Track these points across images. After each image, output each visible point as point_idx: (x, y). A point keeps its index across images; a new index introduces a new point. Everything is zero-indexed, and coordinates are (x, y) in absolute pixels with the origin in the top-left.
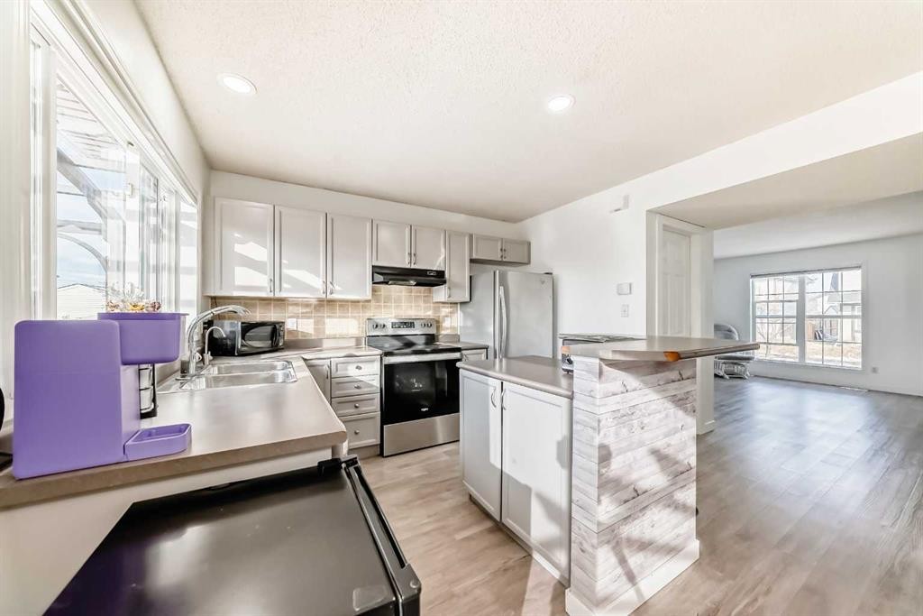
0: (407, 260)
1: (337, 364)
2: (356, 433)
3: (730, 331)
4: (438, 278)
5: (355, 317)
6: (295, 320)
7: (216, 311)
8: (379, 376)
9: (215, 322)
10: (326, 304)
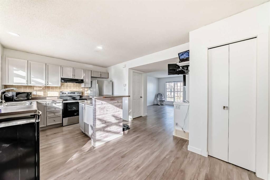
0: (72, 76)
1: (48, 103)
2: (54, 121)
3: (162, 95)
4: (82, 81)
5: (56, 91)
6: (36, 92)
7: (7, 89)
8: (62, 106)
9: (6, 92)
10: (47, 88)
